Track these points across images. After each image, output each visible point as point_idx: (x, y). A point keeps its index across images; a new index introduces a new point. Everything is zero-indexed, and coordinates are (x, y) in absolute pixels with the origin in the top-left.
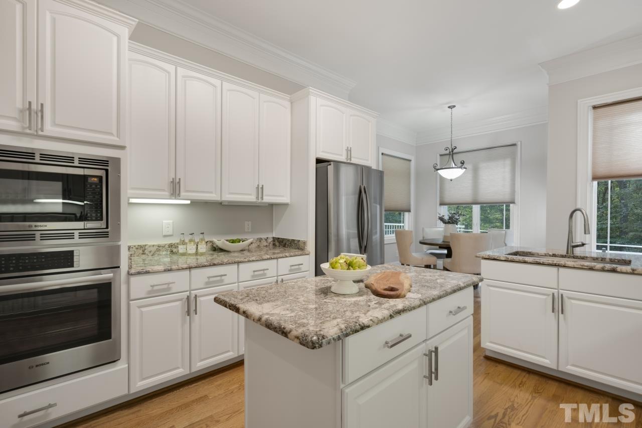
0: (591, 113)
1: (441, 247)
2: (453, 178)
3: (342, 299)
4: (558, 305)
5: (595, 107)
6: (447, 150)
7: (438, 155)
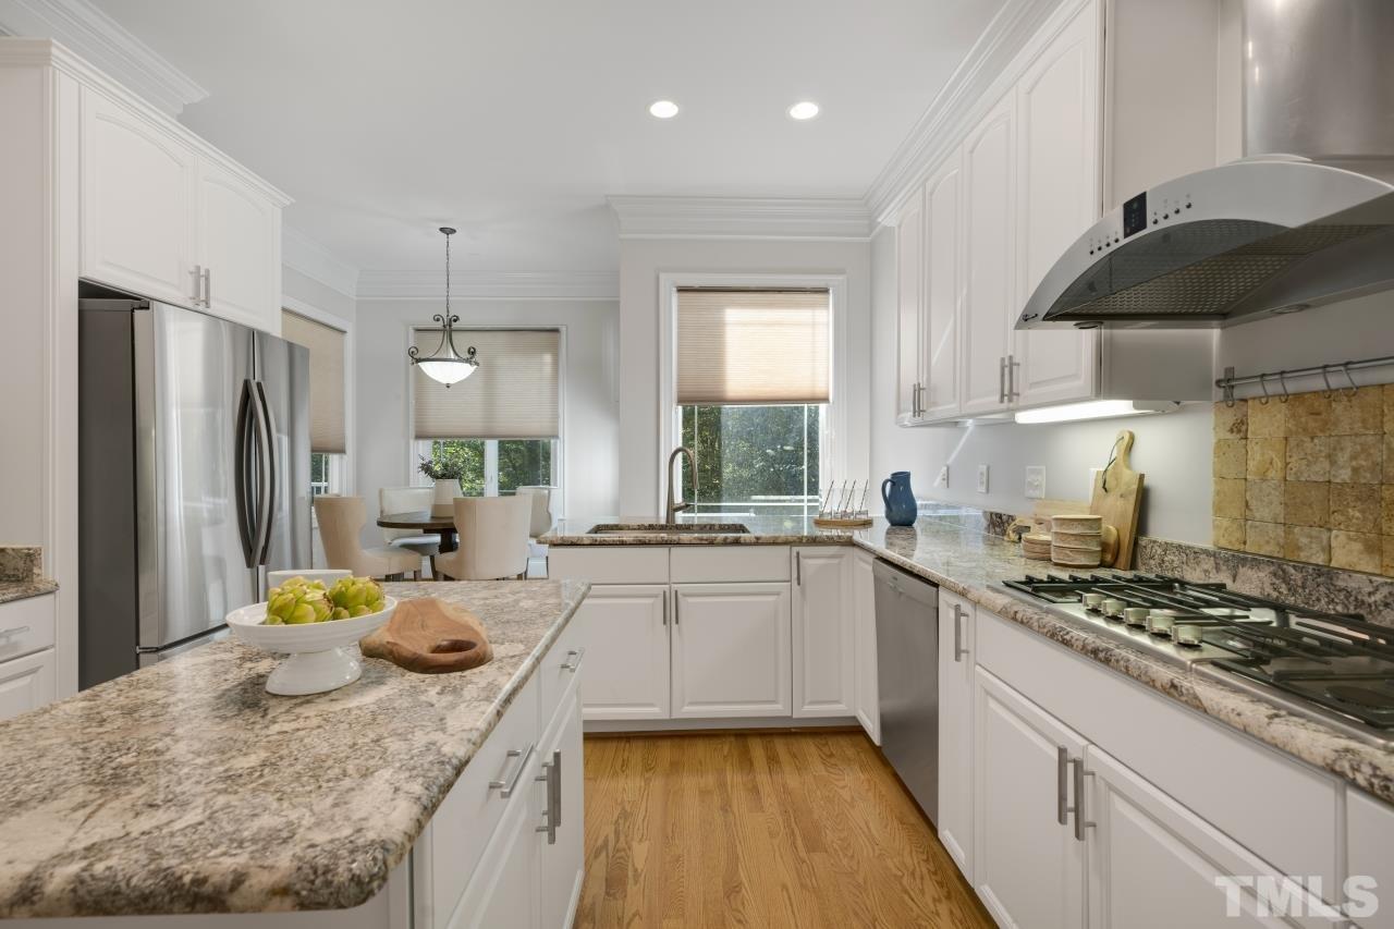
0: (675, 297)
1: (428, 530)
2: (451, 382)
3: (323, 706)
4: (671, 611)
5: (681, 290)
6: (438, 320)
7: (412, 331)
